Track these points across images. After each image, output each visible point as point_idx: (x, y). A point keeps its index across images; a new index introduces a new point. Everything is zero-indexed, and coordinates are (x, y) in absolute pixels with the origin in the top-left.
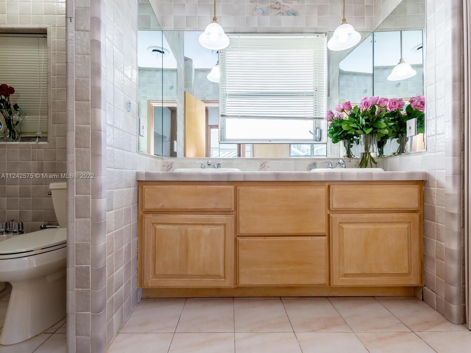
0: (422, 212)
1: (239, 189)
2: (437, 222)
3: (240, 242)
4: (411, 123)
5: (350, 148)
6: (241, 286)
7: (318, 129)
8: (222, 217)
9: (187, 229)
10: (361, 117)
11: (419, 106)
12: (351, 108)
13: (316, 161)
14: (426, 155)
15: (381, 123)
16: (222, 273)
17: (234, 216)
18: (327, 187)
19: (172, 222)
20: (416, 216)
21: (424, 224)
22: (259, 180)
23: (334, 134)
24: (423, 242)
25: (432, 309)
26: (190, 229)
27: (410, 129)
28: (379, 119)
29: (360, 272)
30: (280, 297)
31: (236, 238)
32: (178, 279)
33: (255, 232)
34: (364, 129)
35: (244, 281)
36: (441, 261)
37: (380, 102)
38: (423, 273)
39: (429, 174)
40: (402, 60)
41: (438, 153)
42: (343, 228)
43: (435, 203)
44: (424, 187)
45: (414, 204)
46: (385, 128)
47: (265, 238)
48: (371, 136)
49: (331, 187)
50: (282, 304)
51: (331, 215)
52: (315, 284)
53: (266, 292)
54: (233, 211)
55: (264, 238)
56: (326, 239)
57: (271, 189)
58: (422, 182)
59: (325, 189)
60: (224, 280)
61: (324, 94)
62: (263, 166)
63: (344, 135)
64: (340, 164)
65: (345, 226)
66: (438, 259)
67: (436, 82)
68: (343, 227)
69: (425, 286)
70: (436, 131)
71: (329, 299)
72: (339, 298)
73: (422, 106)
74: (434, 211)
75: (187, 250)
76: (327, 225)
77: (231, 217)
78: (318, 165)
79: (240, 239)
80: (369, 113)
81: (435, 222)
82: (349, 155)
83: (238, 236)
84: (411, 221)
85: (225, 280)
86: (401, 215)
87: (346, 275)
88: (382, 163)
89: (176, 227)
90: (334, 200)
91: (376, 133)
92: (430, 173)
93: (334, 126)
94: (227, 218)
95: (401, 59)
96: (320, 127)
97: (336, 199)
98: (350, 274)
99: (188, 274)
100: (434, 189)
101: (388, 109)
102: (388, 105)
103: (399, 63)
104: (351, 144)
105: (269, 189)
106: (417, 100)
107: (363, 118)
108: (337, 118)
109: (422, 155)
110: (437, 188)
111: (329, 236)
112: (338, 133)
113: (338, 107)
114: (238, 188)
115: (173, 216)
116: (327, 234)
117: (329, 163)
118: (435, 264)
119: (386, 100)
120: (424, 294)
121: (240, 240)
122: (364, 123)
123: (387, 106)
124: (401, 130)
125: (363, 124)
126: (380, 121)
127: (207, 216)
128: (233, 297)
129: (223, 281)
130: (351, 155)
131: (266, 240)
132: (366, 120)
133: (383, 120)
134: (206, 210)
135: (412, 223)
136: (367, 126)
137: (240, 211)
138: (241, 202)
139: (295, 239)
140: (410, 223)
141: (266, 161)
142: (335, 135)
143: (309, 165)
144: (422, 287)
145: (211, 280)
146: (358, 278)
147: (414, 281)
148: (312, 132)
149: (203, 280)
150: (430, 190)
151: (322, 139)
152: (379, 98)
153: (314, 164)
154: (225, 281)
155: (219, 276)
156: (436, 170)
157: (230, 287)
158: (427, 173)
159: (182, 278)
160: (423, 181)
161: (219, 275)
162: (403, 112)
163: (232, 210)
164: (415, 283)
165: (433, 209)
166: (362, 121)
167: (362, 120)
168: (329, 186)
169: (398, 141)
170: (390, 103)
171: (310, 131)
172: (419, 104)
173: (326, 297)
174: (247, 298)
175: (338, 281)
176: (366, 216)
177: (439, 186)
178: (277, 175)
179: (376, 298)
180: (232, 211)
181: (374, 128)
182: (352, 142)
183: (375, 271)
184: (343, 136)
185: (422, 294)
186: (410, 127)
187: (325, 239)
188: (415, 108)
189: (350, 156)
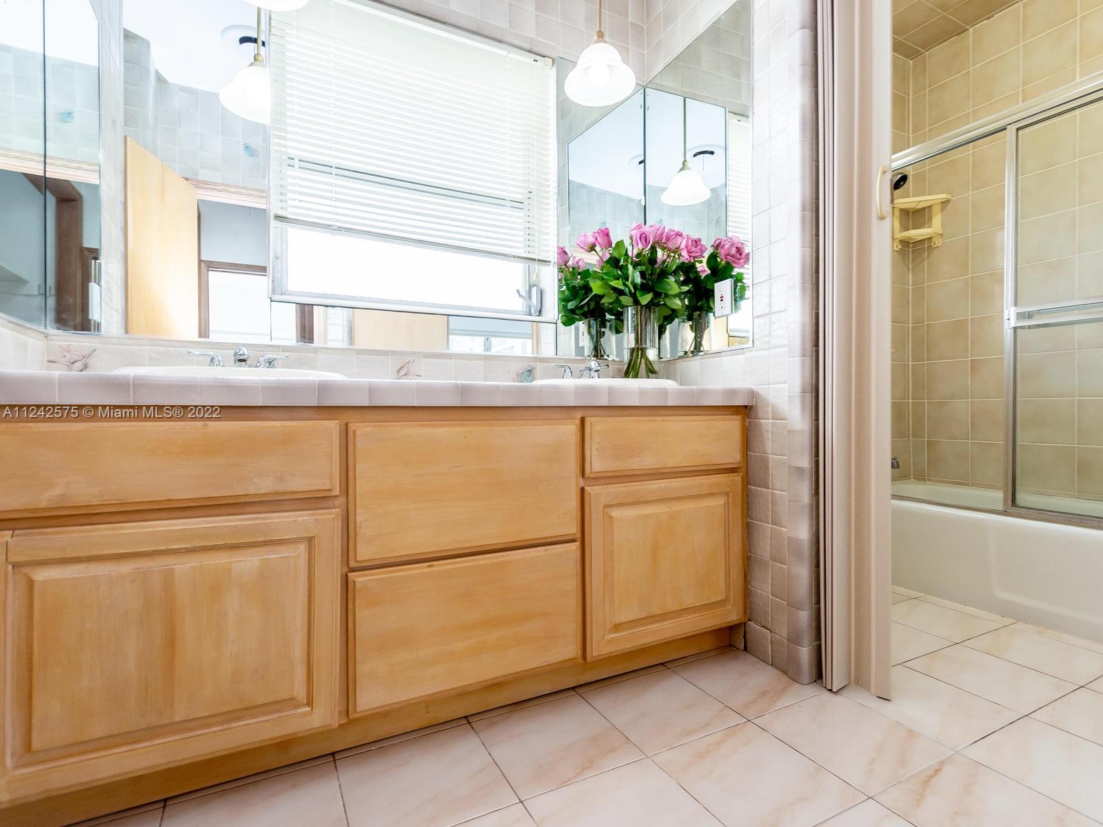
0: (744, 470)
1: (355, 431)
2: (773, 489)
3: (358, 586)
4: (723, 288)
5: (600, 338)
6: (363, 714)
7: (534, 289)
8: (300, 519)
9: (173, 570)
10: (630, 267)
11: (733, 256)
12: (610, 244)
13: (532, 364)
14: (752, 354)
15: (669, 284)
16: (300, 692)
17: (338, 510)
18: (578, 421)
19: (105, 552)
20: (737, 478)
21: (747, 496)
22: (416, 405)
23: (570, 303)
24: (748, 530)
25: (765, 664)
26: (183, 566)
27: (722, 300)
28: (664, 274)
29: (644, 615)
30: (466, 717)
31: (347, 575)
32: (135, 746)
33: (404, 553)
34: (638, 294)
35: (370, 698)
36: (780, 565)
37: (668, 239)
38: (747, 594)
39: (758, 393)
40: (686, 163)
41: (774, 351)
42: (612, 517)
43: (769, 450)
44: (748, 420)
45: (733, 456)
46: (675, 296)
47: (432, 566)
48: (648, 310)
49: (588, 421)
50: (476, 736)
51: (587, 488)
52: (555, 663)
53: (428, 712)
54: (336, 496)
55: (429, 566)
56: (577, 549)
57: (446, 429)
58: (744, 409)
59: (575, 426)
60: (308, 709)
61: (550, 203)
62: (403, 373)
63: (588, 307)
64: (590, 370)
65: (616, 513)
66: (776, 561)
67: (770, 208)
68: (612, 515)
69: (749, 620)
70: (770, 305)
71: (580, 691)
72: (598, 685)
73: (738, 256)
74: (767, 467)
75: (171, 642)
76: (579, 514)
77: (330, 517)
78: (538, 372)
79: (358, 576)
80: (646, 260)
81: (769, 488)
82: (598, 352)
83: (353, 570)
84: (729, 490)
85: (310, 709)
86: (715, 479)
87: (617, 627)
88: (665, 372)
89: (127, 567)
90: (595, 452)
91: (658, 305)
92: (760, 392)
93: (567, 285)
94: (317, 520)
95: (685, 161)
96: (539, 282)
97: (597, 449)
98: (625, 623)
99: (177, 719)
100: (766, 423)
101: (685, 253)
102: (683, 246)
103: (681, 170)
104: (603, 330)
105: (441, 430)
106: (730, 244)
107: (635, 269)
108: (573, 269)
109: (743, 356)
110: (773, 419)
111: (582, 539)
112: (578, 300)
113: (583, 238)
114: (352, 427)
115: (113, 529)
116: (579, 535)
117: (563, 367)
118: (769, 571)
119: (679, 234)
120: (748, 637)
121: (359, 579)
122: (638, 280)
123: (681, 248)
124: (700, 303)
125: (636, 282)
126: (667, 278)
127: (250, 519)
128: (333, 754)
129: (304, 714)
130: (603, 353)
131: (434, 569)
132: (643, 274)
133: (672, 279)
134: (242, 500)
135: (731, 495)
136: (645, 288)
137: (357, 494)
138: (363, 468)
139: (507, 558)
140: (727, 494)
141: (411, 359)
142: (571, 305)
143: (517, 374)
144: (745, 623)
145: (261, 719)
146: (639, 629)
147: (732, 615)
148: (523, 293)
149: (234, 725)
150: (760, 424)
151: (543, 311)
152: (666, 231)
153: (530, 371)
154: (310, 713)
155: (292, 702)
156: (769, 384)
157: (328, 726)
158: (753, 392)
159: (151, 739)
160: (746, 407)
161: (293, 699)
162: (703, 268)
163: (333, 494)
164: (735, 619)
165: (765, 462)
166: (633, 277)
167: (633, 273)
168: (583, 420)
169: (691, 326)
170: (687, 241)
171: (518, 291)
172: (733, 251)
173: (573, 688)
174: (374, 744)
175: (604, 644)
176: (655, 486)
177: (777, 416)
178: (464, 390)
179: (669, 665)
180: (333, 496)
181: (657, 295)
182: (603, 325)
183: (671, 606)
184: (586, 309)
185: (745, 637)
186: (722, 297)
187: (574, 548)
188: (726, 258)
189: (602, 356)
